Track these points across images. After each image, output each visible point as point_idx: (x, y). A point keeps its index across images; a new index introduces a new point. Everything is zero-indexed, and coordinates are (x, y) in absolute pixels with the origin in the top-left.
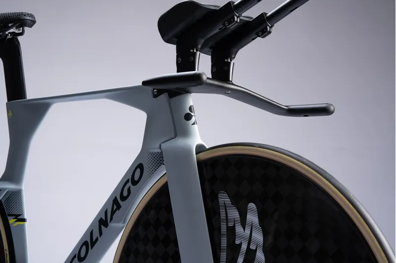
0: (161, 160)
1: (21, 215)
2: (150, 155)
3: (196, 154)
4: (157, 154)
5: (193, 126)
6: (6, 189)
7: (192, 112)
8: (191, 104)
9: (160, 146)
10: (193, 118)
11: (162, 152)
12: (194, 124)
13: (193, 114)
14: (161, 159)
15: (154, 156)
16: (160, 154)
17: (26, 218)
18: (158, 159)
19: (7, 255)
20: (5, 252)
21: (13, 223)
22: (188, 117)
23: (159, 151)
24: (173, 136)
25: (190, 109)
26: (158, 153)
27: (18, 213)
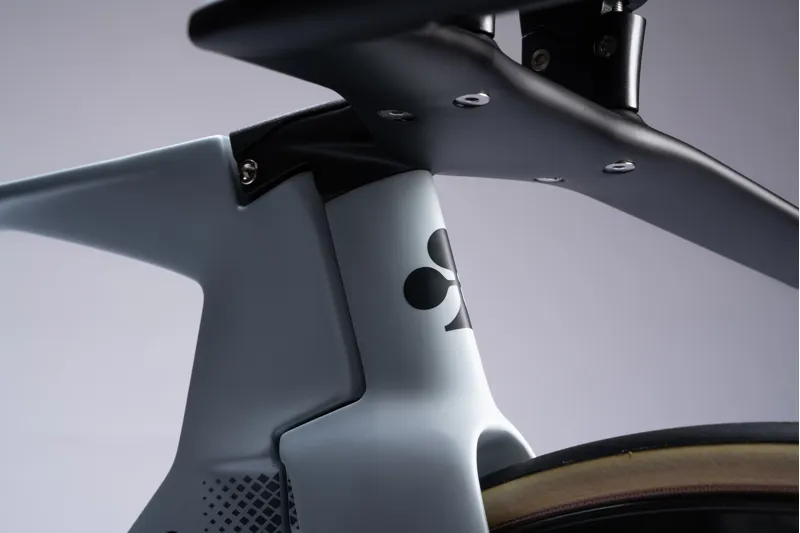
0: (277, 519)
2: (218, 490)
3: (484, 487)
4: (256, 488)
5: (452, 333)
7: (441, 263)
8: (438, 222)
9: (276, 441)
10: (453, 292)
11: (283, 475)
12: (455, 325)
13: (448, 274)
14: (278, 511)
15: (242, 496)
16: (273, 486)
18: (260, 512)
22: (425, 289)
23: (269, 468)
24: (346, 388)
25: (435, 246)
26: (263, 478)
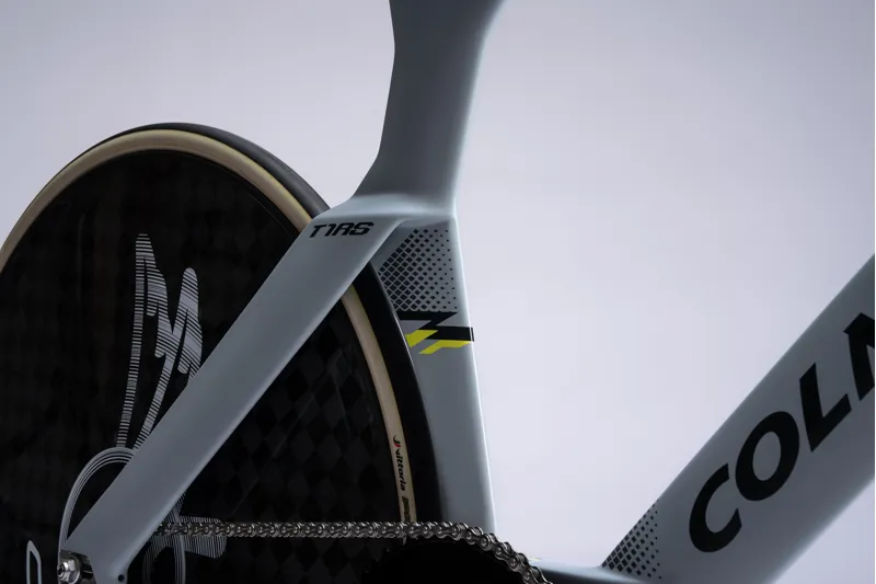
1: (451, 314)
6: (388, 220)
17: (470, 326)
19: (400, 460)
20: (394, 448)
21: (421, 346)
27: (439, 308)
